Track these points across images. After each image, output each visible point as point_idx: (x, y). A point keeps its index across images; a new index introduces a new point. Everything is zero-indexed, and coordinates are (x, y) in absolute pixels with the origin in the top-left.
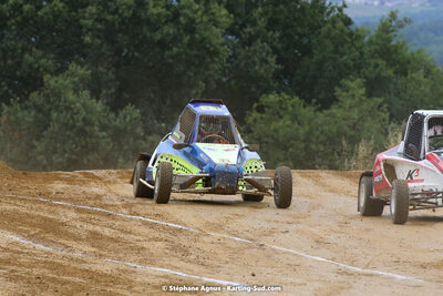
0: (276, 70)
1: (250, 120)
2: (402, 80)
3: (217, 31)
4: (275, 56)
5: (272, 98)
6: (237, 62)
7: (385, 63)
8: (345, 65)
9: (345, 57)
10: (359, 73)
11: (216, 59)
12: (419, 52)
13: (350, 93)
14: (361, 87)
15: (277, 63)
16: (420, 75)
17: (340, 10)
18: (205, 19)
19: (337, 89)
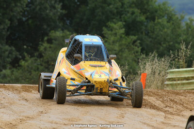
0: (61, 13)
1: (42, 48)
2: (151, 24)
4: (61, 4)
5: (58, 34)
6: (33, 7)
7: (139, 11)
8: (111, 12)
9: (111, 6)
10: (120, 18)
11: (19, 4)
12: (164, 4)
13: (114, 32)
14: (122, 28)
15: (62, 9)
16: (164, 21)
19: (104, 28)
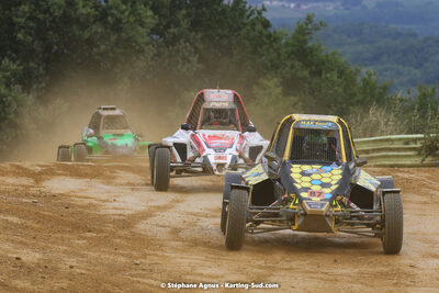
0: (198, 69)
2: (316, 80)
3: (143, 31)
4: (197, 56)
8: (264, 65)
9: (264, 58)
10: (276, 72)
11: (142, 57)
12: (333, 54)
13: (267, 91)
14: (277, 86)
15: (199, 62)
16: (333, 76)
17: (259, 13)
18: (132, 19)
19: (254, 87)
